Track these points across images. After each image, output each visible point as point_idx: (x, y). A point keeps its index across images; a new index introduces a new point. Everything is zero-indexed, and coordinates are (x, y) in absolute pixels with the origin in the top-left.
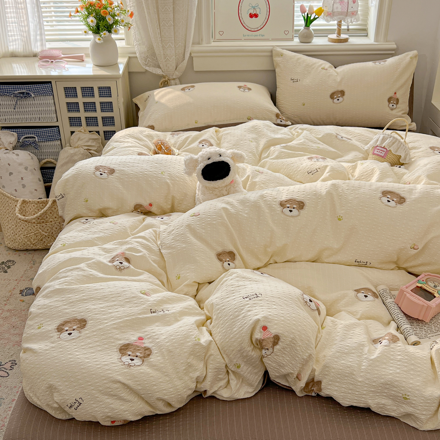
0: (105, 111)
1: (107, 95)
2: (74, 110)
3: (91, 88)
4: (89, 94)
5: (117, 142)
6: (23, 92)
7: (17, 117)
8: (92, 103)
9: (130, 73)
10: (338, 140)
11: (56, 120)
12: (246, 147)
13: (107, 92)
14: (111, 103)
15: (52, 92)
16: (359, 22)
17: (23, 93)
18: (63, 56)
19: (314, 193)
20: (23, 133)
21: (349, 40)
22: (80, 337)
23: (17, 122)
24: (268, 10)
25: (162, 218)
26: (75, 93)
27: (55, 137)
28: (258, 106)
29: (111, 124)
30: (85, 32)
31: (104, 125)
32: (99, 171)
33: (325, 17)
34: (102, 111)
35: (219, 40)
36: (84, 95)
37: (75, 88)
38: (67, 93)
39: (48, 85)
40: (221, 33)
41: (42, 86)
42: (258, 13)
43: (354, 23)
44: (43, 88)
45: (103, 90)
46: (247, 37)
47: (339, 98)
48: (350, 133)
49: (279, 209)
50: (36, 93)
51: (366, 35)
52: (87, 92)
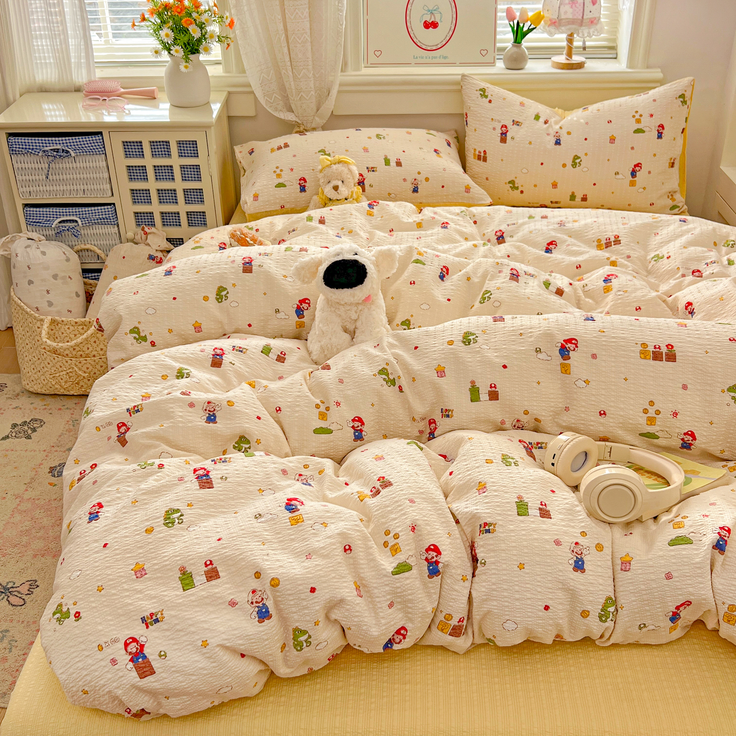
0: (189, 180)
1: (191, 153)
2: (139, 177)
3: (166, 142)
4: (163, 153)
6: (58, 149)
7: (48, 189)
8: (167, 166)
9: (229, 118)
11: (110, 194)
13: (192, 149)
14: (198, 167)
15: (103, 149)
16: (602, 35)
17: (57, 151)
18: (122, 90)
20: (58, 214)
21: (585, 65)
23: (48, 197)
24: (455, 16)
26: (140, 150)
27: (109, 220)
29: (198, 201)
30: (156, 52)
31: (187, 202)
33: (547, 27)
34: (184, 179)
35: (374, 65)
36: (154, 153)
37: (141, 142)
38: (127, 150)
39: (97, 138)
40: (379, 52)
41: (88, 139)
42: (438, 20)
43: (594, 37)
44: (88, 142)
45: (185, 145)
46: (419, 61)
50: (77, 151)
51: (615, 56)
52: (160, 150)
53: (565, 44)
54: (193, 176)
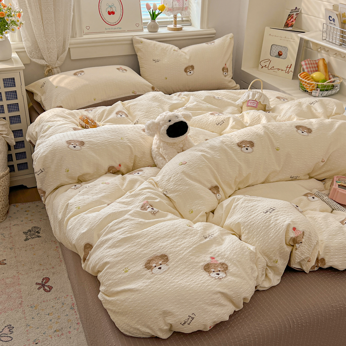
0: (10, 99)
1: (10, 85)
5: (49, 122)
10: (216, 100)
12: (157, 113)
13: (11, 82)
19: (256, 134)
21: (183, 29)
22: (169, 268)
24: (122, 8)
25: (139, 173)
28: (138, 82)
29: (15, 110)
31: (9, 112)
32: (71, 145)
34: (7, 99)
35: (87, 34)
40: (88, 28)
42: (114, 11)
45: (7, 81)
46: (108, 30)
47: (190, 71)
48: (219, 94)
49: (239, 149)
51: (190, 24)
53: (173, 20)
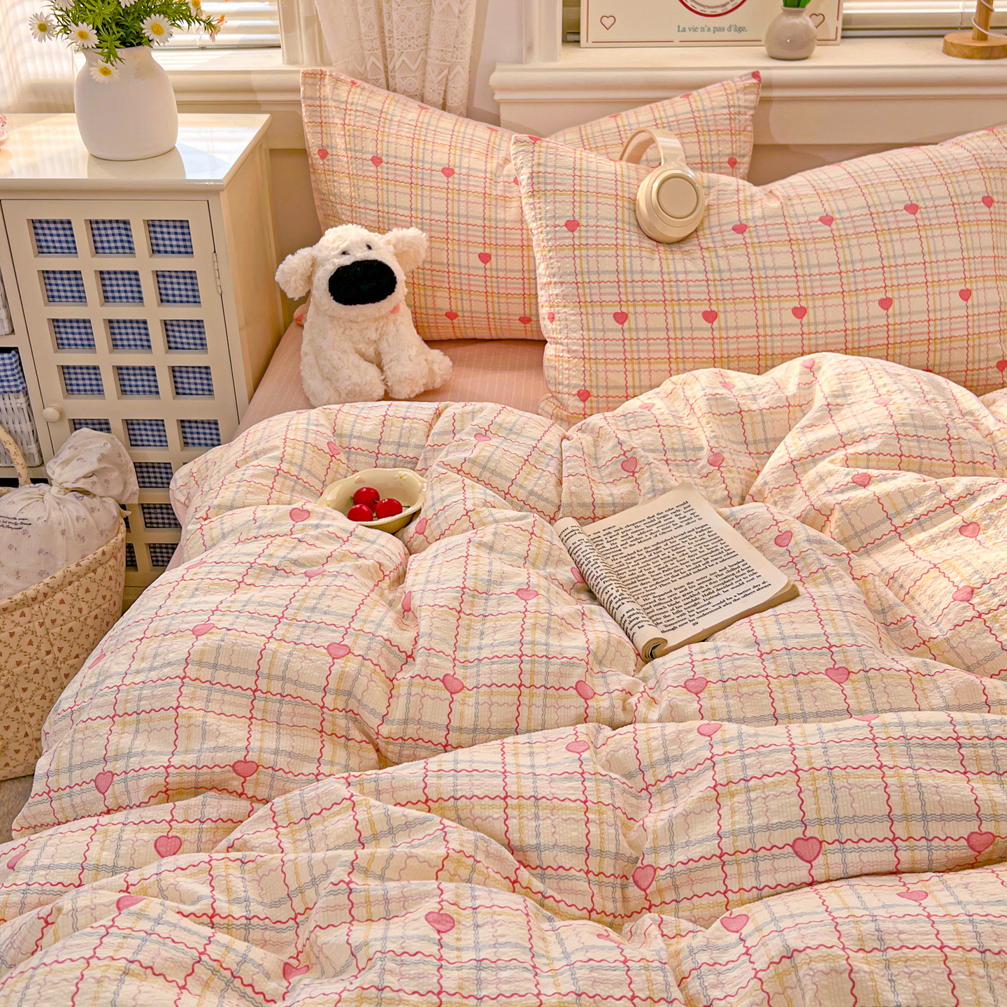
0: (175, 302)
1: (178, 246)
2: (69, 294)
3: (125, 222)
4: (119, 244)
8: (128, 273)
11: (7, 330)
14: (193, 275)
26: (70, 239)
27: (6, 384)
31: (172, 345)
34: (163, 300)
36: (99, 245)
37: (69, 222)
38: (42, 238)
52: (111, 238)
54: (183, 293)
